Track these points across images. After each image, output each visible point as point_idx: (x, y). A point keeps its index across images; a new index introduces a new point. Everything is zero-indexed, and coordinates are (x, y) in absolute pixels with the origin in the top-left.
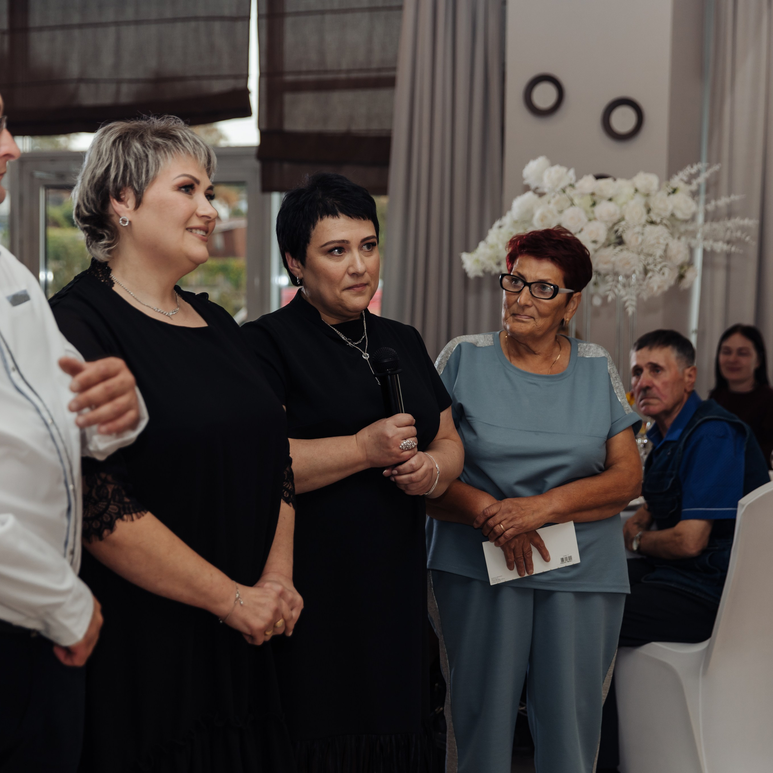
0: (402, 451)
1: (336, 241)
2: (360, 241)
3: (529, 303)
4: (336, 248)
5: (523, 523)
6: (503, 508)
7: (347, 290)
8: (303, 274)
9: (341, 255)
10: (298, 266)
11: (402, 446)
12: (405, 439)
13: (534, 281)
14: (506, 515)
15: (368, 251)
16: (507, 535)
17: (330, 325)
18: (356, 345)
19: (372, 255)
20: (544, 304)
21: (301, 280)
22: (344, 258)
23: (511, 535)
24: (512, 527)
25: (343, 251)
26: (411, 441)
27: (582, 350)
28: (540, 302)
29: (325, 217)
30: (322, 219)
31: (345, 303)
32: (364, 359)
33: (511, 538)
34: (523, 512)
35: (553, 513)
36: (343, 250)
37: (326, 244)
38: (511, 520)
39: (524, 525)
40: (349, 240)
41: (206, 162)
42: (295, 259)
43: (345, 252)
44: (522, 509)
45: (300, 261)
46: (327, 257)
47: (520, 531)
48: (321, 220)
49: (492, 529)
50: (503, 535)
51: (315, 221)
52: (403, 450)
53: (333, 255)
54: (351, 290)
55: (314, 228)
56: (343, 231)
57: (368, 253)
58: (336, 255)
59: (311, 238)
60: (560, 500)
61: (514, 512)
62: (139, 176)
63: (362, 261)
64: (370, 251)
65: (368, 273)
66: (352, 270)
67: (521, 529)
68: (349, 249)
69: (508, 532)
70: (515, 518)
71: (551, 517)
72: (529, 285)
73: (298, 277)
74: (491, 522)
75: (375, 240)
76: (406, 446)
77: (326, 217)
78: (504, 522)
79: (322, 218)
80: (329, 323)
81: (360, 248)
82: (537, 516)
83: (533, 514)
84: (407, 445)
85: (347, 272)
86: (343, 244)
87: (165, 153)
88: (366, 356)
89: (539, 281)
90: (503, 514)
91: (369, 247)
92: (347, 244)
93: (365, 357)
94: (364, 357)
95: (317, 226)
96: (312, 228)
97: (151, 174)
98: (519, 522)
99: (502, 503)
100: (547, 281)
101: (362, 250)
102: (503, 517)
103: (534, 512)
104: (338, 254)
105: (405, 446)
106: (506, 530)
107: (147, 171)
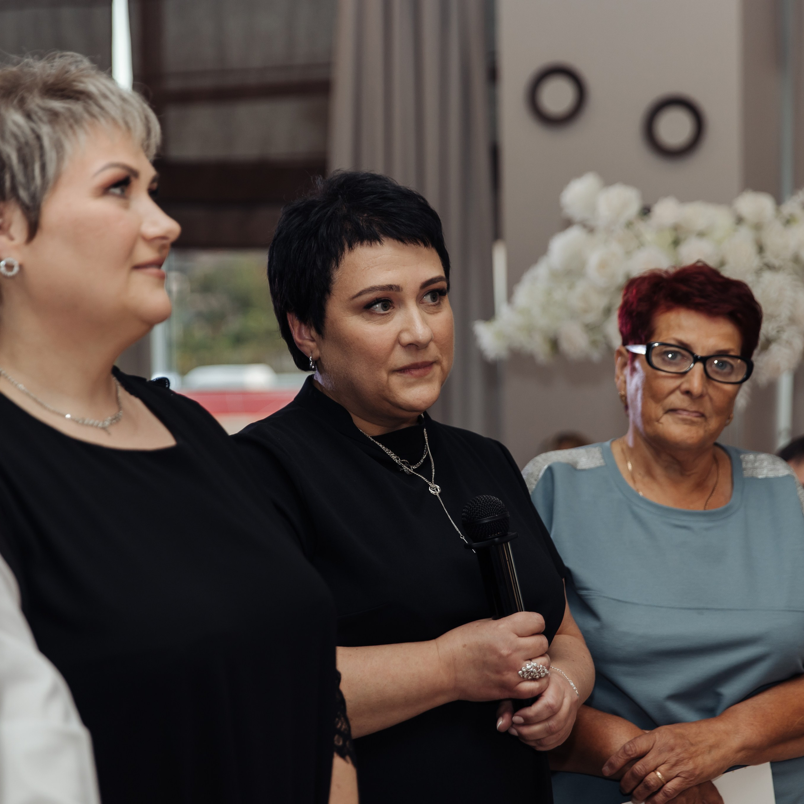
0: (522, 680)
1: (377, 287)
2: (418, 285)
4: (377, 301)
5: (695, 769)
6: (658, 744)
8: (320, 350)
9: (388, 314)
10: (312, 337)
13: (710, 354)
14: (665, 756)
15: (434, 305)
16: (670, 790)
17: (373, 437)
18: (414, 470)
19: (440, 312)
20: (725, 391)
21: (317, 362)
22: (393, 318)
23: (675, 790)
24: (677, 776)
25: (390, 306)
26: (540, 665)
27: (749, 466)
28: (718, 388)
29: (357, 246)
30: (352, 249)
31: (394, 395)
32: (432, 494)
33: (675, 796)
34: (693, 749)
35: (743, 748)
36: (391, 304)
37: (360, 294)
38: (675, 765)
39: (697, 772)
40: (401, 286)
41: (144, 135)
42: (305, 324)
43: (394, 308)
44: (692, 745)
45: (313, 328)
46: (363, 317)
47: (691, 782)
48: (349, 250)
49: (641, 779)
50: (662, 791)
51: (339, 254)
52: (524, 680)
53: (373, 313)
54: (406, 375)
55: (337, 265)
56: (389, 270)
57: (433, 307)
58: (379, 313)
59: (333, 284)
60: (752, 724)
61: (678, 750)
62: (30, 177)
63: (425, 322)
64: (436, 304)
65: (435, 342)
66: (406, 338)
67: (692, 779)
68: (401, 303)
69: (670, 786)
70: (682, 761)
71: (740, 755)
72: (702, 360)
73: (311, 357)
74: (638, 767)
75: (443, 284)
76: (530, 674)
77: (359, 245)
78: (662, 768)
79: (351, 247)
80: (369, 434)
81: (419, 300)
82: (717, 754)
83: (710, 751)
84: (532, 672)
85: (398, 341)
86: (391, 292)
87: (71, 126)
88: (435, 489)
89: (717, 353)
90: (660, 752)
91: (434, 298)
92: (398, 293)
93: (434, 491)
94: (432, 492)
95: (343, 262)
96: (334, 266)
97: (51, 169)
98: (689, 766)
99: (656, 734)
101: (423, 303)
102: (660, 760)
103: (712, 748)
104: (382, 312)
105: (527, 672)
106: (667, 782)
107: (43, 168)
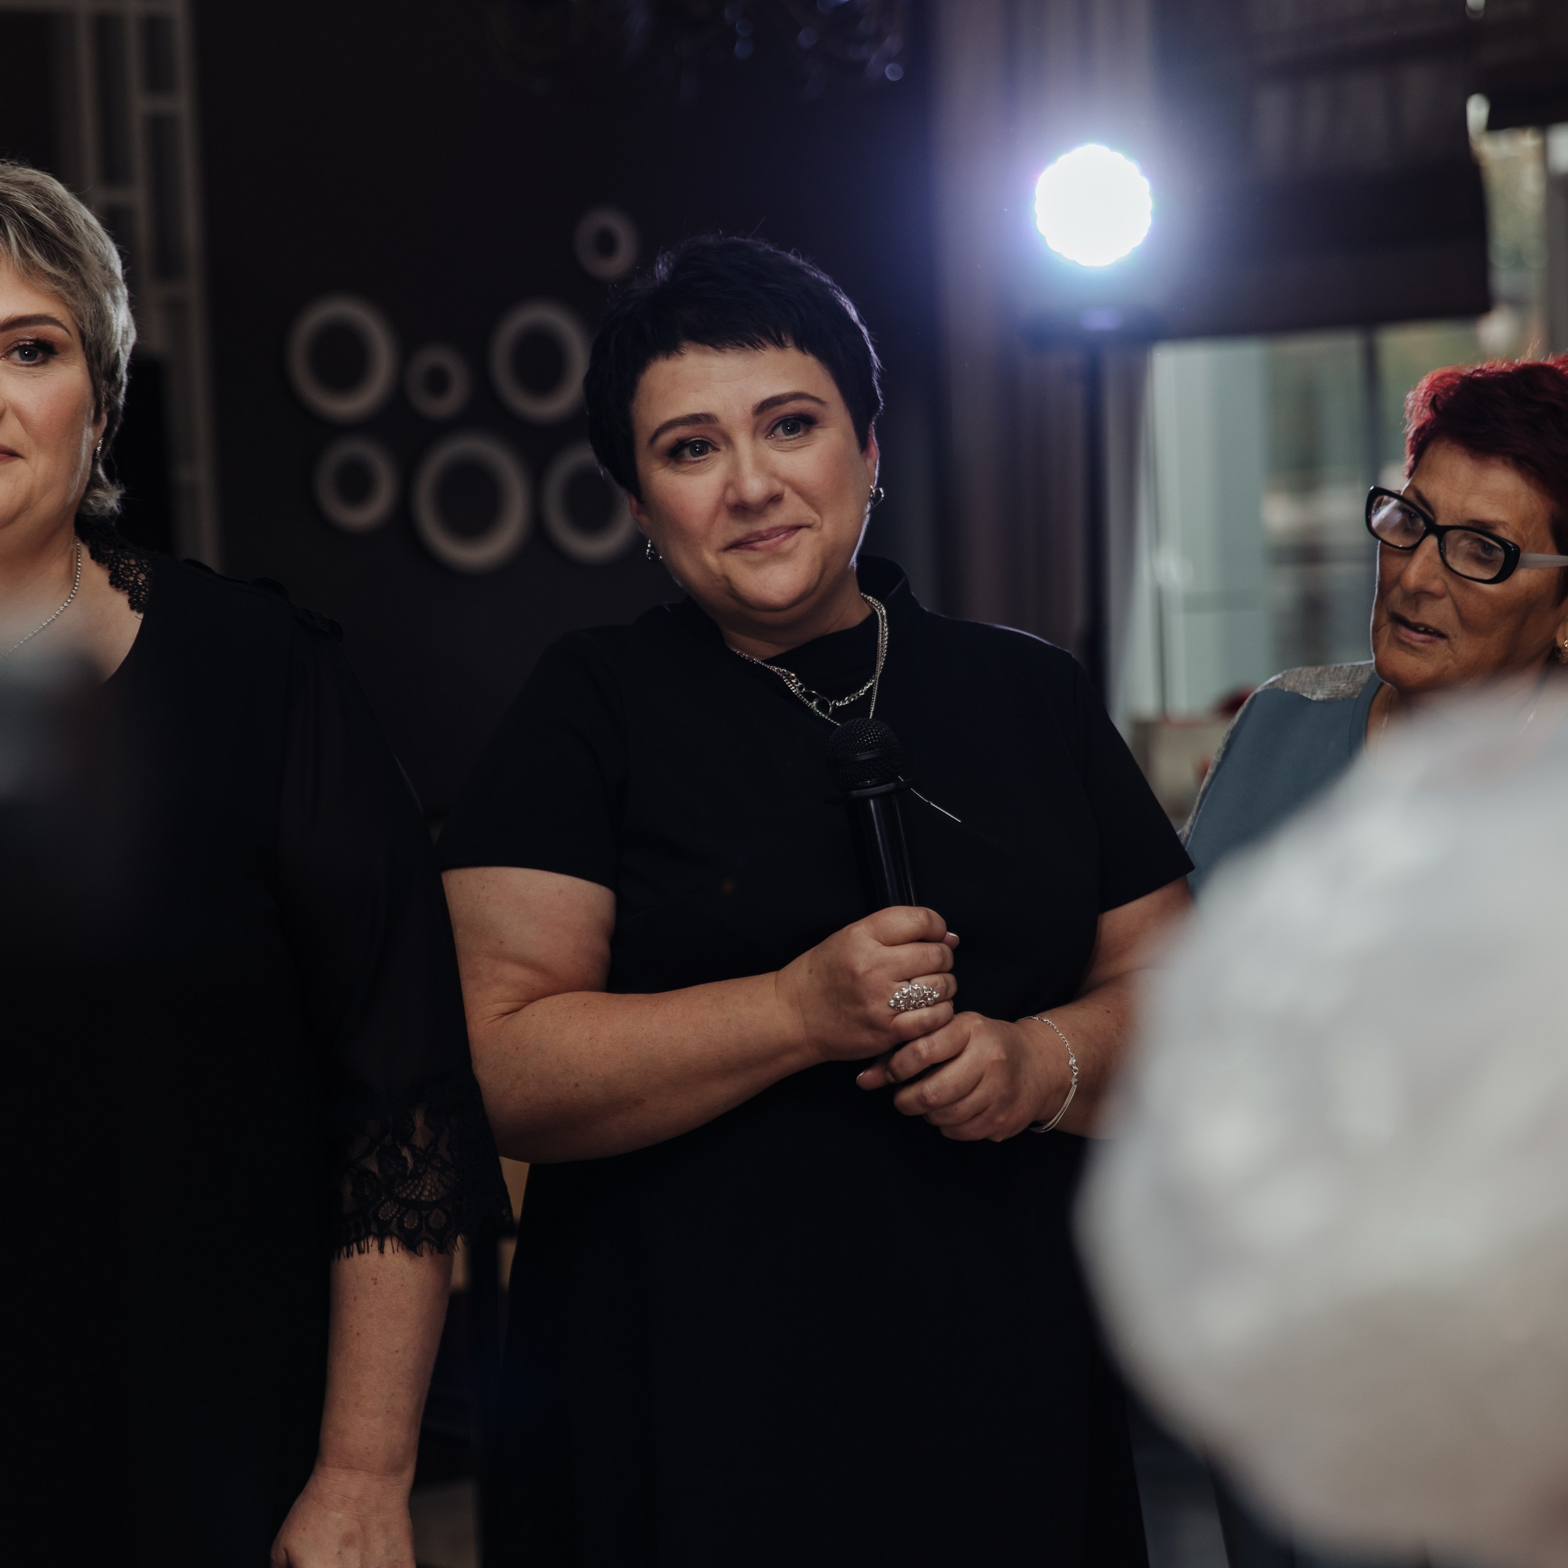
0: (896, 1013)
1: (676, 421)
2: (748, 409)
3: (1436, 586)
7: (734, 551)
9: (704, 460)
11: (897, 1001)
12: (909, 980)
13: (1458, 524)
15: (791, 441)
20: (1481, 594)
22: (709, 467)
26: (925, 987)
28: (1467, 587)
31: (735, 587)
43: (717, 450)
46: (670, 468)
52: (899, 1012)
53: (682, 461)
54: (745, 551)
72: (1441, 532)
73: (650, 540)
76: (909, 1002)
84: (911, 998)
85: (723, 500)
89: (1471, 525)
100: (1494, 528)
101: (769, 437)
105: (904, 999)
